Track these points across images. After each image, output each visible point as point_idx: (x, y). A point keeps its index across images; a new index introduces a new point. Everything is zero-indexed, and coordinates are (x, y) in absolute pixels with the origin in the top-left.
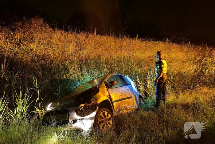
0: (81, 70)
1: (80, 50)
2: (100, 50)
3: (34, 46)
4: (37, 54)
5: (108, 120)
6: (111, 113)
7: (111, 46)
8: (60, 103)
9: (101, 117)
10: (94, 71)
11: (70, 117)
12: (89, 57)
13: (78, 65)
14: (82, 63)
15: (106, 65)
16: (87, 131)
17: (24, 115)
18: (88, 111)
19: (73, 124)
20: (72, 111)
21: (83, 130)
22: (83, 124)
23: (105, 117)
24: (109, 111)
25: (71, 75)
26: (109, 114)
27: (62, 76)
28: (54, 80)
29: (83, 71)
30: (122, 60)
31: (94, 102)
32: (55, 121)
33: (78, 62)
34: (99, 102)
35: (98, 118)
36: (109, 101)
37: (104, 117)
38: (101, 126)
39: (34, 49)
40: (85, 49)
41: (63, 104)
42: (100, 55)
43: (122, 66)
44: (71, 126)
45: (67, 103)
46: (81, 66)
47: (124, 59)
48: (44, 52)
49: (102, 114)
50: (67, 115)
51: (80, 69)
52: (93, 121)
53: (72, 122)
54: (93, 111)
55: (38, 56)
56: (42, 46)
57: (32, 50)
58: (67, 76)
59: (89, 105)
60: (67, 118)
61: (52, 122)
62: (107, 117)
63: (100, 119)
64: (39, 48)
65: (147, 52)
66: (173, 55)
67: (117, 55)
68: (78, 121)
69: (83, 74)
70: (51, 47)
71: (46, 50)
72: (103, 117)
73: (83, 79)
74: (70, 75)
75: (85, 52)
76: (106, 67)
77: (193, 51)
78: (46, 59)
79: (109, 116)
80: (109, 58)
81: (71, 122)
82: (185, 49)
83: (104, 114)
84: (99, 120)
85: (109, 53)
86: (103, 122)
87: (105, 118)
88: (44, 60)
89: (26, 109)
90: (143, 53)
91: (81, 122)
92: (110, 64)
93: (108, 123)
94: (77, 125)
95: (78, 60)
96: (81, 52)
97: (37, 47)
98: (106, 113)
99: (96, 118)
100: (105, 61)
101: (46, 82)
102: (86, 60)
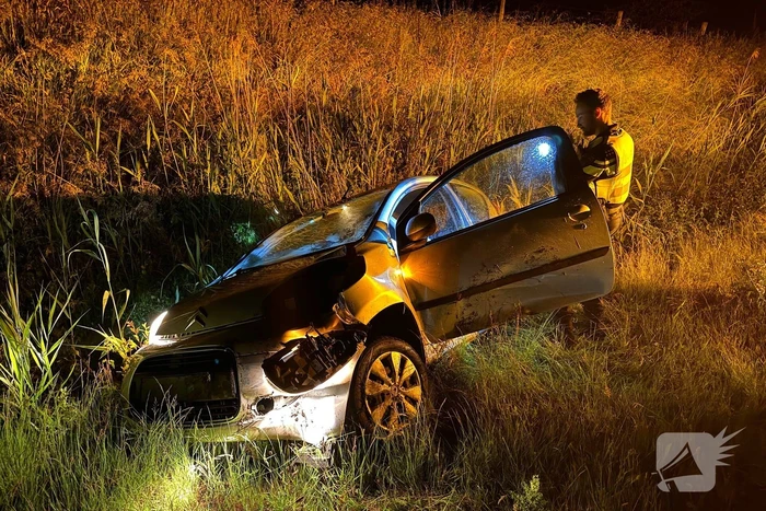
0: (284, 158)
1: (275, 66)
2: (354, 65)
3: (78, 58)
4: (98, 92)
5: (405, 385)
6: (416, 355)
7: (402, 49)
8: (198, 319)
9: (375, 377)
10: (333, 157)
11: (243, 388)
12: (313, 97)
13: (269, 137)
14: (283, 128)
15: (384, 133)
16: (319, 446)
17: (48, 380)
18: (319, 365)
19: (257, 418)
20: (249, 360)
21: (300, 443)
22: (300, 416)
23: (391, 374)
24: (408, 348)
25: (242, 179)
26: (409, 362)
27: (206, 183)
28: (174, 202)
29: (291, 161)
30: (448, 109)
31: (345, 317)
32: (177, 410)
33: (267, 120)
34: (366, 316)
35: (363, 385)
36: (408, 309)
37: (389, 376)
38: (378, 414)
39: (83, 68)
40: (292, 62)
41: (210, 326)
42: (355, 90)
43: (448, 135)
44: (251, 426)
45: (228, 323)
46: (279, 138)
47: (454, 104)
48: (125, 81)
49: (378, 365)
50: (229, 378)
51: (276, 152)
52: (344, 398)
53: (254, 407)
54: (342, 361)
55: (103, 102)
56: (117, 58)
57: (75, 74)
58: (226, 186)
59: (325, 331)
60: (229, 389)
61: (165, 409)
62: (401, 375)
63: (373, 385)
64: (101, 64)
65: (544, 70)
66: (641, 81)
67: (425, 89)
68: (277, 404)
69: (290, 171)
70: (154, 59)
71: (135, 75)
72: (384, 375)
73: (290, 194)
74: (240, 179)
75: (295, 78)
76: (384, 139)
77: (718, 63)
78: (137, 111)
79: (410, 368)
80: (395, 103)
81: (250, 407)
82: (690, 53)
83: (387, 362)
84: (367, 391)
85: (394, 79)
86: (384, 396)
87: (394, 380)
88: (130, 119)
89: (50, 357)
90: (526, 74)
91: (291, 409)
92: (399, 130)
93: (406, 397)
94: (278, 420)
95: (265, 116)
96: (278, 80)
97: (95, 60)
98: (396, 357)
99: (355, 385)
100: (380, 117)
101: (140, 214)
102: (301, 112)
